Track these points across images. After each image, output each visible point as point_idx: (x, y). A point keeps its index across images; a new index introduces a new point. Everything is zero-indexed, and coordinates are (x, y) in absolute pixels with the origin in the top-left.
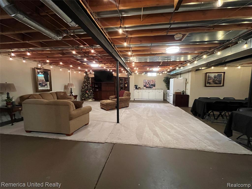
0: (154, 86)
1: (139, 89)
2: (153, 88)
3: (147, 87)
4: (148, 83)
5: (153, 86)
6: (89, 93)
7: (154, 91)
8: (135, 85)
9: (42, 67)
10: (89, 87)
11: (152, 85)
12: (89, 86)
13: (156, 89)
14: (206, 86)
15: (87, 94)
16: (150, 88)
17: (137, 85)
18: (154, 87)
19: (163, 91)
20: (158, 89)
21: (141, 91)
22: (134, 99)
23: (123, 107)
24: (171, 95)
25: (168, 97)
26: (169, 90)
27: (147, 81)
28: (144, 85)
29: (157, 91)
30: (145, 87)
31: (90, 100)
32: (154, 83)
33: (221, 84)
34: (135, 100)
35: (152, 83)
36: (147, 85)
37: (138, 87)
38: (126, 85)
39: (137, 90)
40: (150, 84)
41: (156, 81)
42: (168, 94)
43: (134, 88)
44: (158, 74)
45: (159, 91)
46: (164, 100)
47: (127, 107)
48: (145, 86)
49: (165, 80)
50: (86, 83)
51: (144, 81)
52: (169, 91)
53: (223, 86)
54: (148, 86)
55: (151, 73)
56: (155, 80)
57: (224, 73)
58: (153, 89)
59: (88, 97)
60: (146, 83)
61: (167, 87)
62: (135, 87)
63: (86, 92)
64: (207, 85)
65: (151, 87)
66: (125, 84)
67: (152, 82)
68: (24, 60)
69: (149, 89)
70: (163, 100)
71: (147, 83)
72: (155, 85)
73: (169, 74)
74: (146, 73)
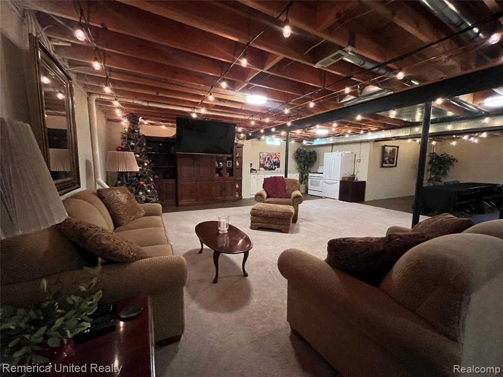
1: (253, 171)
2: (277, 169)
3: (266, 168)
4: (269, 159)
5: (276, 167)
11: (275, 164)
13: (281, 172)
14: (382, 166)
16: (272, 169)
25: (312, 187)
27: (265, 154)
28: (260, 164)
30: (262, 169)
32: (278, 159)
33: (393, 164)
35: (275, 160)
36: (267, 163)
39: (256, 176)
40: (270, 162)
41: (281, 156)
42: (315, 181)
48: (262, 166)
51: (261, 155)
53: (396, 166)
54: (267, 165)
56: (280, 154)
57: (398, 147)
64: (384, 165)
65: (273, 167)
67: (274, 156)
69: (269, 172)
71: (267, 159)
72: (280, 163)
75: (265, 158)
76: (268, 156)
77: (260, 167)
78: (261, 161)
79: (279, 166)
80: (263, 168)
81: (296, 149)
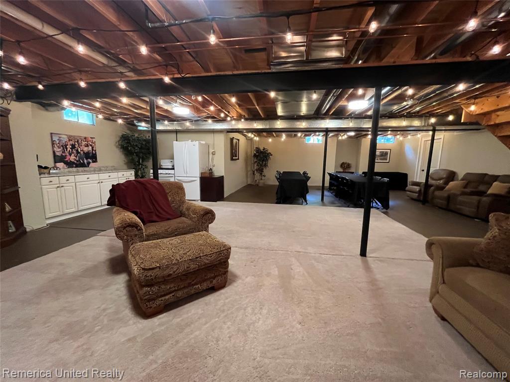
2: (92, 165)
3: (70, 164)
4: (73, 147)
5: (90, 161)
7: (94, 177)
11: (87, 155)
13: (100, 171)
16: (83, 165)
18: (93, 162)
19: (133, 173)
28: (55, 156)
29: (120, 174)
30: (60, 165)
32: (93, 148)
34: (48, 222)
35: (86, 149)
36: (70, 155)
39: (56, 179)
41: (97, 143)
51: (55, 138)
53: (238, 159)
54: (72, 158)
56: (94, 140)
57: (239, 140)
58: (92, 169)
60: (65, 147)
64: (232, 158)
65: (85, 161)
67: (84, 143)
69: (76, 171)
71: (69, 147)
72: (96, 154)
75: (66, 146)
76: (71, 142)
77: (55, 162)
78: (56, 149)
79: (96, 158)
80: (62, 164)
81: (121, 134)
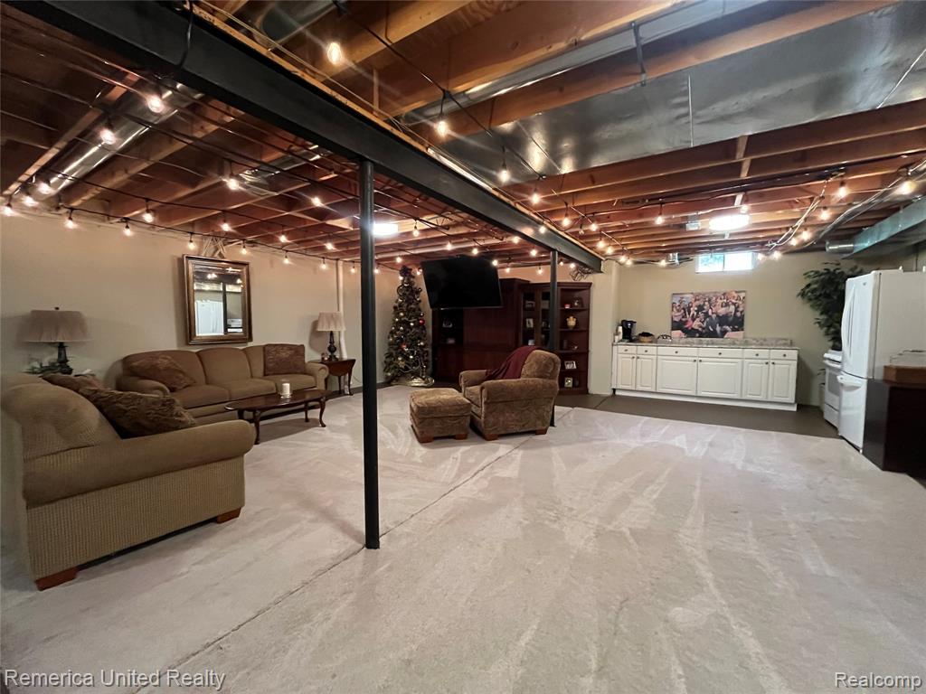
0: (738, 323)
1: (645, 339)
2: (731, 335)
3: (690, 333)
4: (700, 308)
6: (412, 353)
7: (727, 352)
8: (623, 321)
9: (218, 252)
10: (411, 328)
11: (723, 320)
12: (412, 324)
13: (746, 344)
15: (402, 355)
16: (713, 334)
17: (632, 323)
18: (734, 330)
19: (793, 354)
20: (762, 343)
21: (652, 349)
22: (614, 390)
23: (510, 431)
24: (857, 388)
25: (830, 397)
26: (839, 349)
27: (689, 298)
28: (673, 322)
29: (749, 352)
31: (417, 382)
32: (737, 308)
34: (617, 393)
35: (722, 311)
36: (694, 320)
37: (637, 331)
38: (572, 322)
39: (632, 348)
40: (706, 315)
41: (748, 300)
42: (834, 378)
43: (617, 334)
44: (760, 256)
45: (764, 353)
46: (799, 407)
47: (535, 432)
48: (677, 325)
49: (814, 291)
50: (402, 314)
52: (838, 358)
54: (696, 324)
55: (718, 255)
56: (742, 295)
59: (406, 369)
60: (688, 310)
61: (827, 334)
62: (620, 329)
63: (400, 347)
65: (718, 329)
66: (567, 314)
67: (720, 302)
68: (127, 227)
69: (701, 343)
70: (794, 409)
72: (742, 318)
73: (841, 252)
74: (688, 259)
75: (689, 308)
76: (699, 303)
77: (672, 329)
78: (676, 313)
79: (741, 324)
